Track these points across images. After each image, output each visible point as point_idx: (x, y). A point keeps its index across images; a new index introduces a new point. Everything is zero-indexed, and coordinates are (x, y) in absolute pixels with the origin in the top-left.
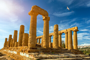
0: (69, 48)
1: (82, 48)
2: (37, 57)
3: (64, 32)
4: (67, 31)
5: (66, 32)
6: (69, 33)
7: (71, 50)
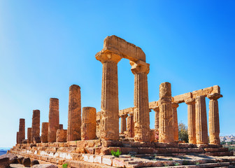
0: (198, 141)
1: (229, 141)
2: (133, 163)
3: (183, 101)
4: (192, 97)
5: (191, 100)
6: (197, 103)
7: (203, 147)
